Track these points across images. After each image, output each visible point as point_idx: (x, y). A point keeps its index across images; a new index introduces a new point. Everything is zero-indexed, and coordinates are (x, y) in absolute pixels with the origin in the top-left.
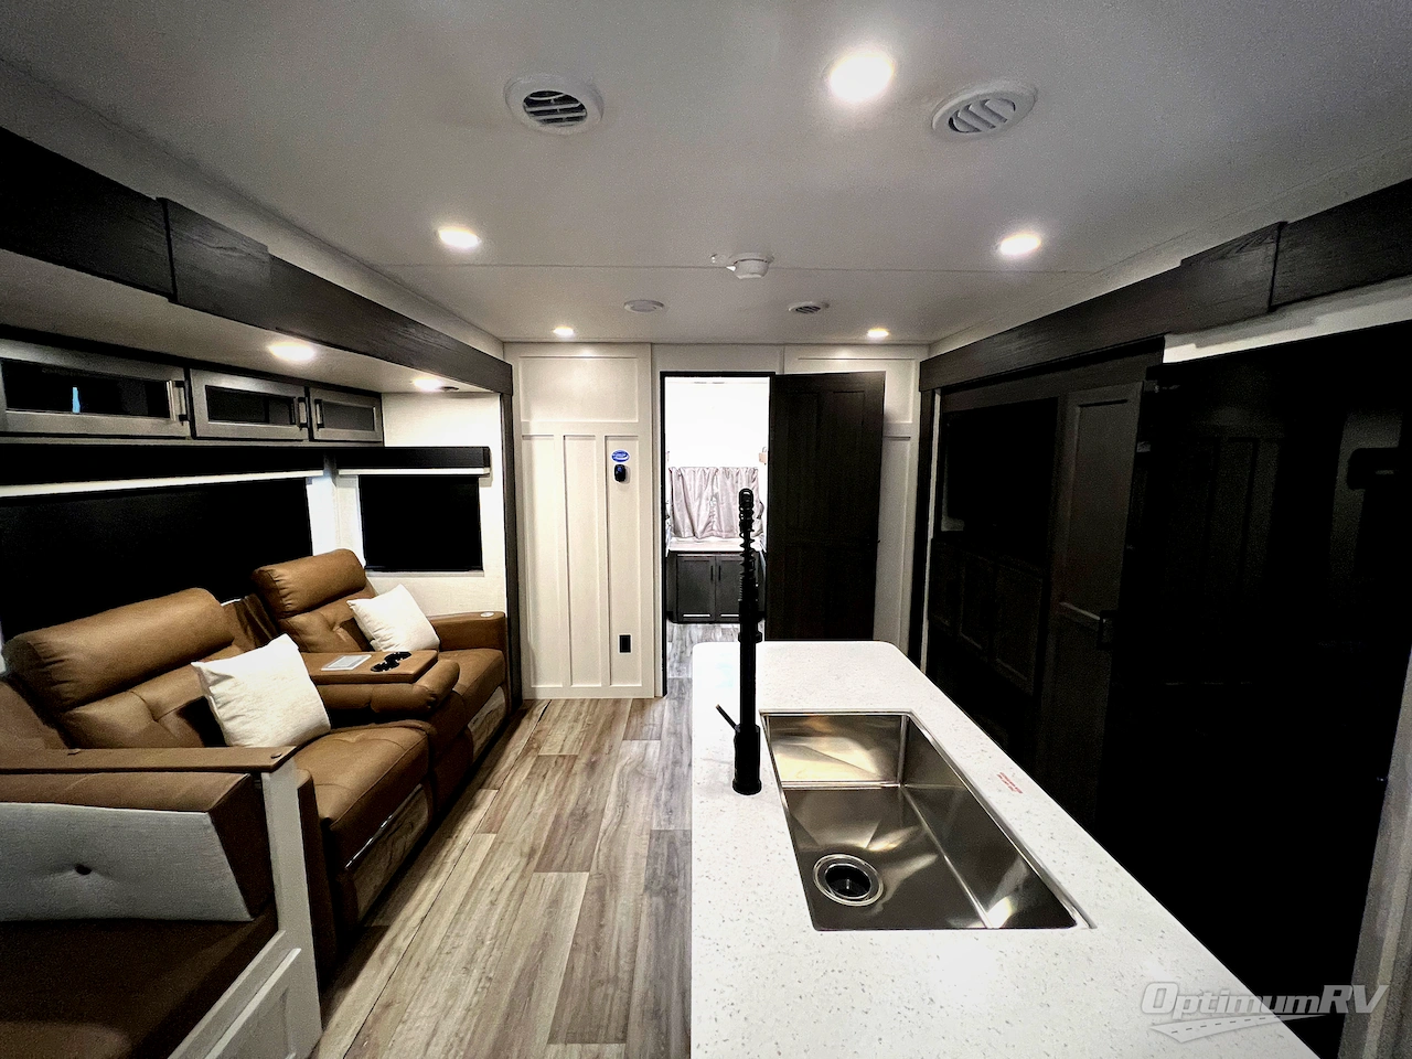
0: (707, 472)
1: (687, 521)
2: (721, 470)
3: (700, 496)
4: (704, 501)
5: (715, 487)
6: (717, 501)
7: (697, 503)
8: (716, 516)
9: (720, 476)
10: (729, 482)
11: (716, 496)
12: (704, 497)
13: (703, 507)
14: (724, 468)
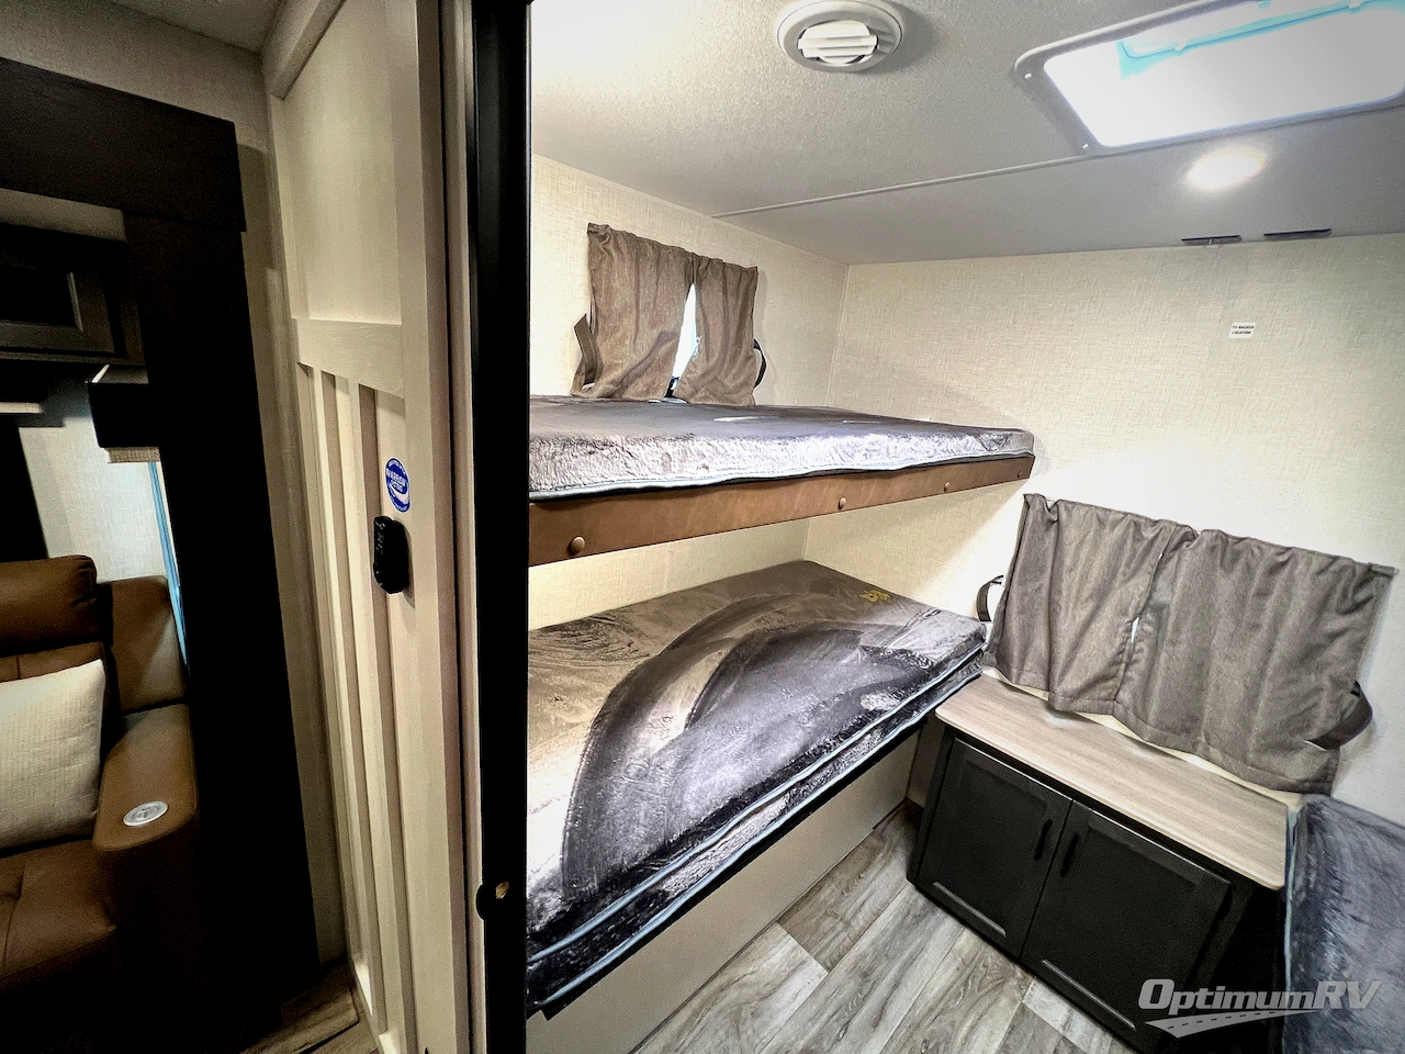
0: (1149, 534)
2: (1204, 542)
3: (1101, 595)
4: (1108, 612)
5: (1161, 583)
6: (1160, 625)
7: (1083, 614)
8: (1141, 666)
10: (1228, 583)
11: (1159, 611)
12: (1113, 601)
13: (1100, 628)
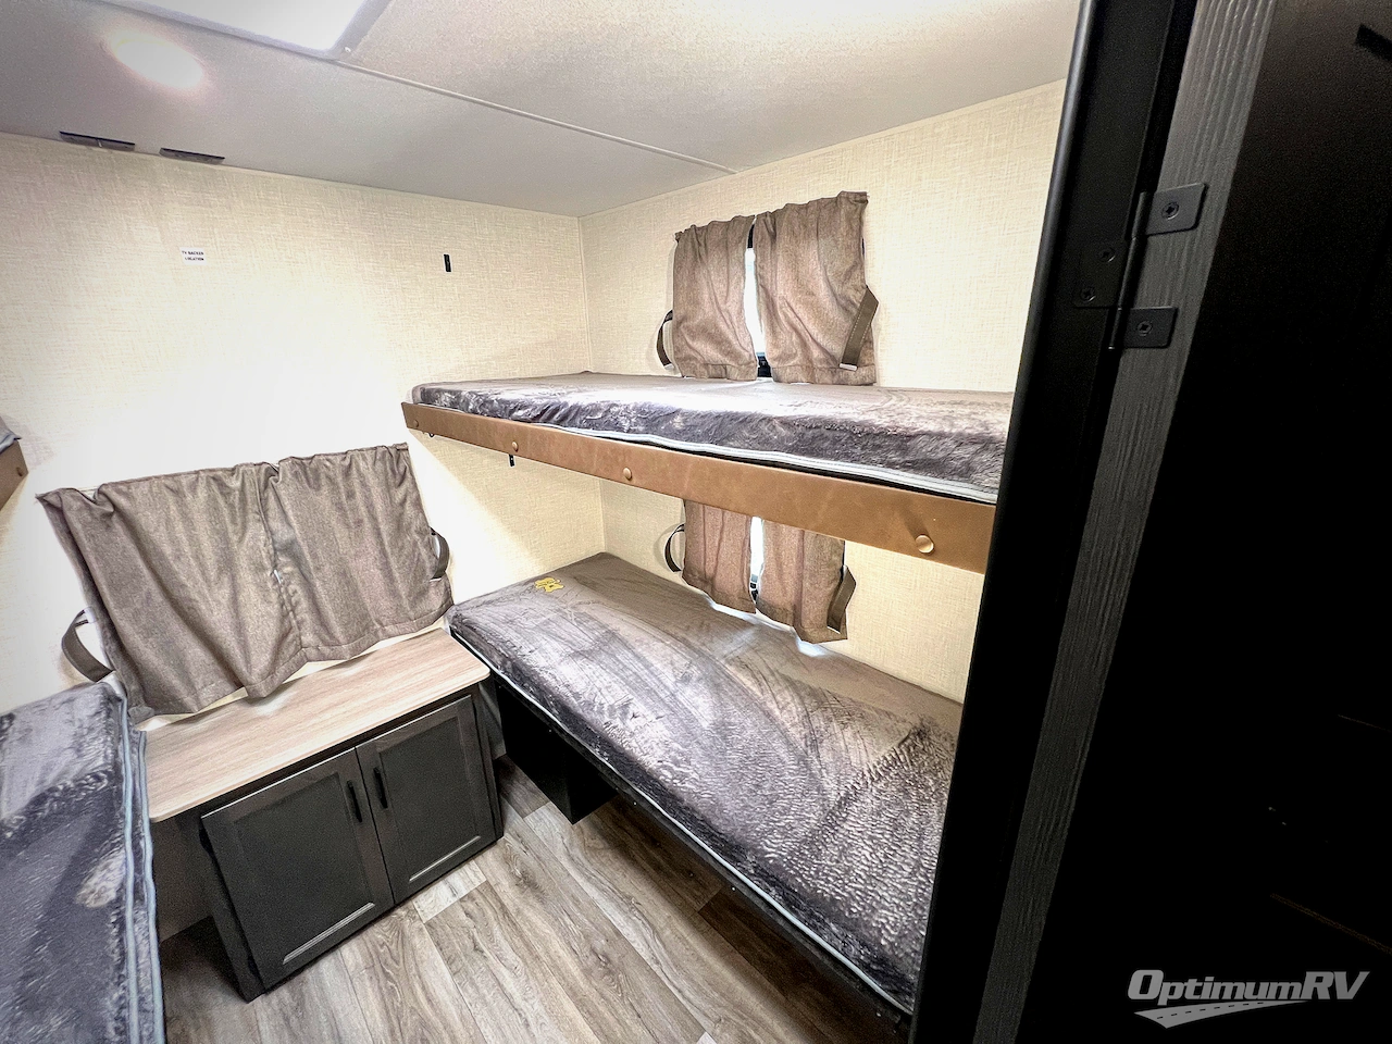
0: (235, 483)
1: (196, 654)
2: (286, 471)
3: (227, 564)
4: (246, 577)
5: (275, 525)
6: (297, 560)
7: (224, 593)
8: (304, 605)
9: (286, 489)
10: (324, 499)
11: (289, 549)
12: (243, 562)
13: (250, 593)
14: (298, 462)
